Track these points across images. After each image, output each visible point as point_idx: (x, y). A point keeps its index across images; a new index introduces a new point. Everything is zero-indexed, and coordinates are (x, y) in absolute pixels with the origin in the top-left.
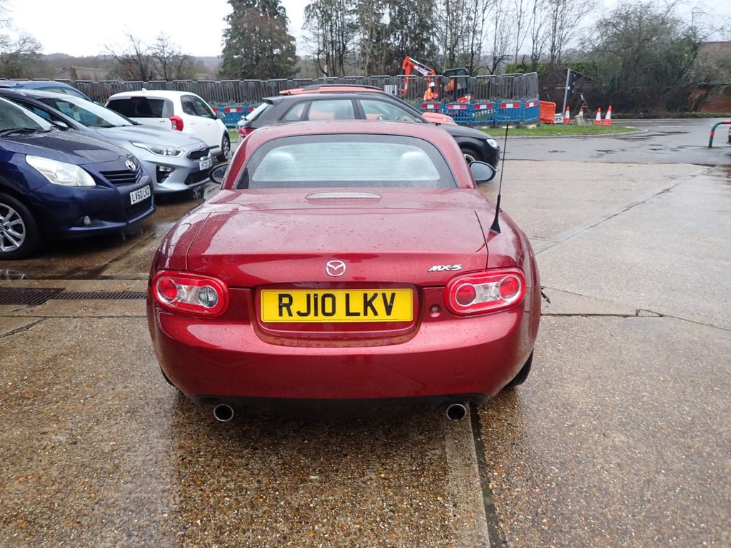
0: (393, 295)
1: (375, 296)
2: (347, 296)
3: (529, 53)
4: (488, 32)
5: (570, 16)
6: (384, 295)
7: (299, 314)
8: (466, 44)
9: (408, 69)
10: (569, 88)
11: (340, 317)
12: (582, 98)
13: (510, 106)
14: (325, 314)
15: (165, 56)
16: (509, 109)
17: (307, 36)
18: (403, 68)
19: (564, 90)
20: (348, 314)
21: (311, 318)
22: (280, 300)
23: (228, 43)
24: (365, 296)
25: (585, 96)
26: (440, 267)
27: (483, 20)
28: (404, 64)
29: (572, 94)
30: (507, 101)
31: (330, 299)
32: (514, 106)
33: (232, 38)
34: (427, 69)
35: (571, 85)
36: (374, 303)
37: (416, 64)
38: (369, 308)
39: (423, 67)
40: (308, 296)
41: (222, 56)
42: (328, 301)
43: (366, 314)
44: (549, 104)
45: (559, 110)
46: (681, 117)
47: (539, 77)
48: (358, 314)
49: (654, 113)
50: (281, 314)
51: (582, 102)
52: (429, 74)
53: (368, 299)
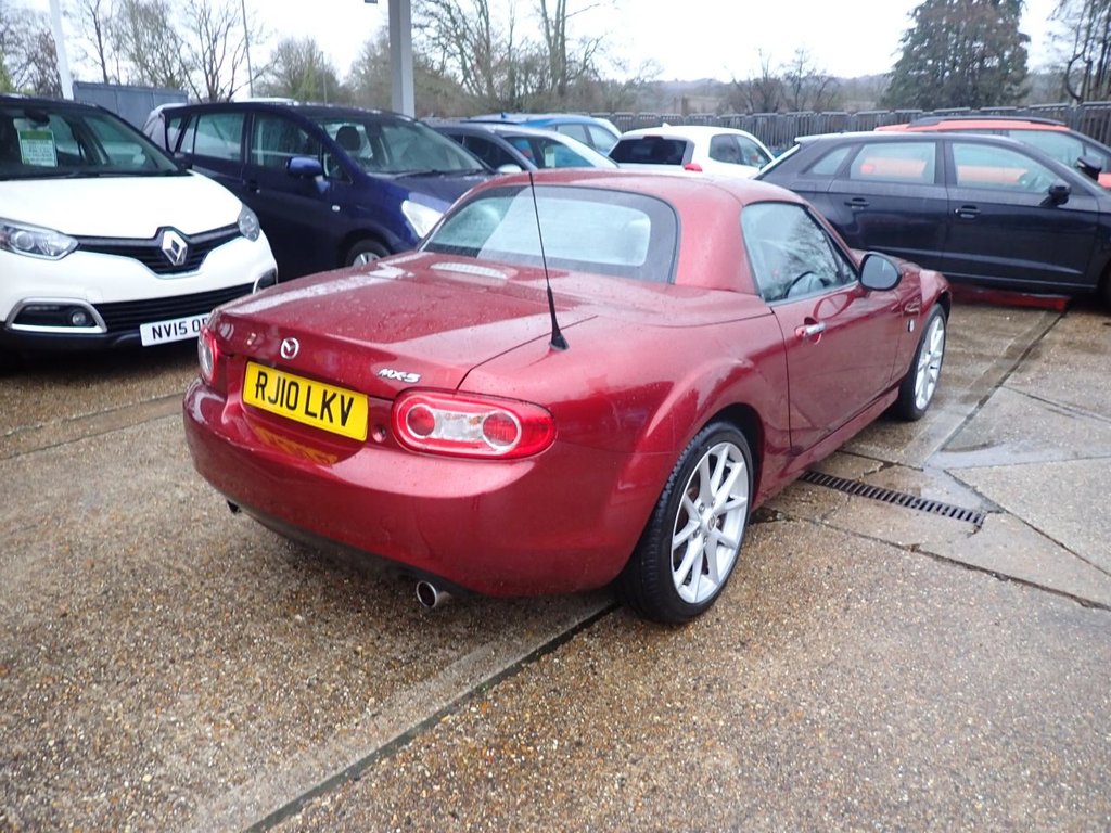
1: (334, 396)
2: (309, 389)
6: (342, 398)
7: (270, 399)
11: (298, 415)
14: (289, 407)
15: (802, 76)
17: (1056, 32)
20: (307, 413)
21: (277, 408)
22: (259, 378)
23: (907, 51)
24: (325, 393)
26: (391, 371)
33: (914, 43)
36: (331, 405)
38: (326, 410)
40: (279, 379)
41: (892, 74)
42: (293, 389)
43: (322, 417)
48: (315, 415)
50: (257, 397)
53: (328, 398)
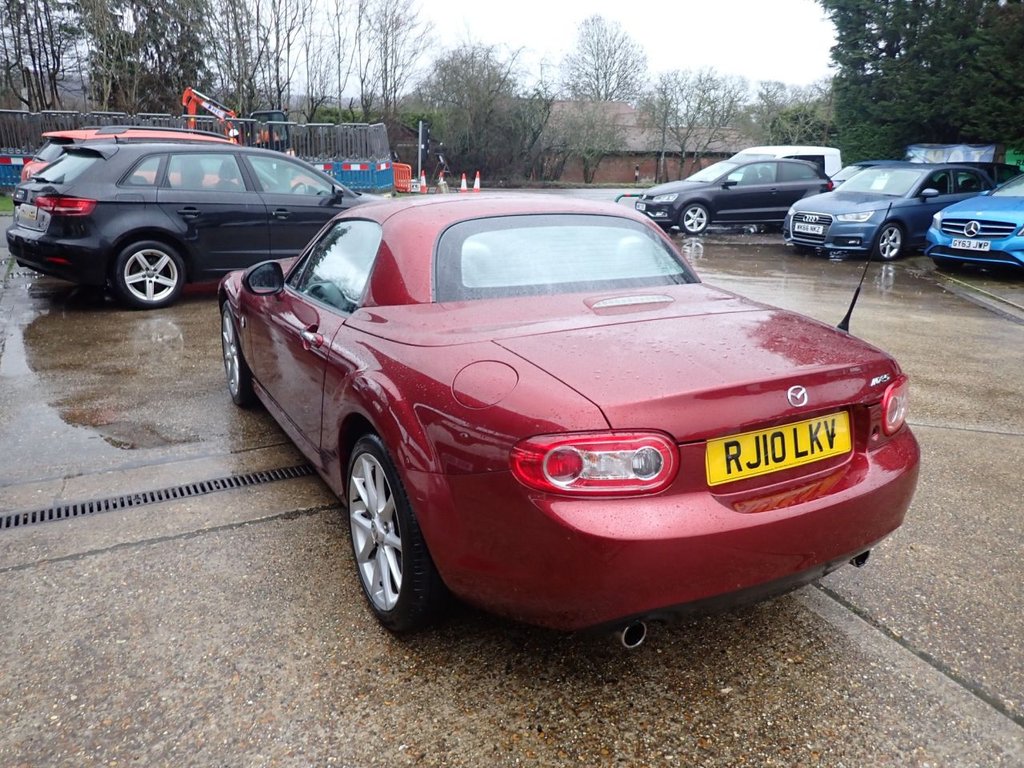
0: (833, 421)
1: (819, 424)
2: (795, 430)
3: (357, 96)
4: (298, 63)
5: (403, 52)
6: (826, 424)
7: (750, 466)
8: (267, 75)
9: (192, 107)
10: (423, 146)
11: (791, 462)
12: (442, 161)
13: (355, 167)
14: (777, 460)
16: (355, 171)
18: (184, 104)
19: (417, 148)
20: (797, 454)
21: (762, 469)
22: (727, 451)
24: (810, 426)
25: (445, 158)
27: (289, 45)
28: (184, 99)
29: (427, 155)
30: (352, 161)
31: (779, 438)
32: (362, 167)
34: (222, 109)
35: (424, 142)
36: (818, 436)
37: (204, 99)
38: (815, 443)
39: (216, 105)
40: (757, 439)
42: (778, 440)
43: (813, 452)
44: (403, 167)
45: (415, 174)
46: (545, 187)
47: (388, 130)
48: (806, 453)
49: (515, 181)
50: (729, 472)
51: (442, 166)
52: (226, 116)
53: (814, 431)
